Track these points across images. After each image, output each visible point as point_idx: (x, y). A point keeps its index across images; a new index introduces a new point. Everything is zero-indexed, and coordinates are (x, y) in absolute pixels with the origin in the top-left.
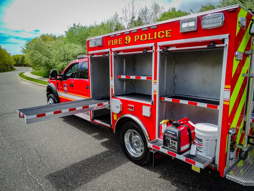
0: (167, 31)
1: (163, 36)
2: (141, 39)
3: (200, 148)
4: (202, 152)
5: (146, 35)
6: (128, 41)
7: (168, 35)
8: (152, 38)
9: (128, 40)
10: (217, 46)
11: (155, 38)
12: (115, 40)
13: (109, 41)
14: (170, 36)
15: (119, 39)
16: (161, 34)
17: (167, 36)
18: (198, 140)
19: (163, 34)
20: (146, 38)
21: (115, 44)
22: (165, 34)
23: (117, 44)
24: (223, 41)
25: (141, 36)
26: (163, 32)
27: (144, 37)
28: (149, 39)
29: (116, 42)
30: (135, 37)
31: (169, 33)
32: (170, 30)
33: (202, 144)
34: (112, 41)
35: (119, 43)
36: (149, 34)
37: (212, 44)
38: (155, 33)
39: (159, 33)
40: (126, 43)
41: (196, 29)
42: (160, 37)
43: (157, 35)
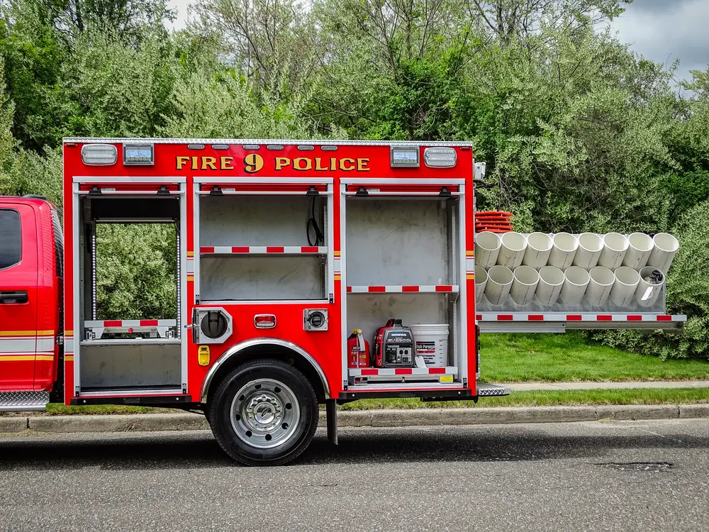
0: (360, 160)
1: (352, 167)
2: (297, 166)
3: (430, 357)
4: (434, 363)
5: (309, 161)
6: (254, 167)
7: (363, 166)
8: (326, 169)
9: (254, 162)
10: (452, 193)
11: (334, 167)
12: (204, 159)
13: (179, 159)
14: (368, 169)
15: (223, 159)
16: (348, 164)
17: (360, 168)
18: (425, 345)
19: (353, 164)
20: (309, 167)
21: (204, 167)
22: (356, 164)
23: (213, 167)
24: (457, 188)
25: (297, 161)
26: (352, 161)
27: (303, 163)
28: (318, 167)
29: (209, 162)
30: (278, 159)
31: (365, 164)
32: (368, 160)
33: (434, 349)
34: (195, 159)
35: (223, 167)
36: (318, 160)
37: (445, 190)
38: (334, 160)
39: (342, 161)
40: (249, 169)
41: (418, 165)
42: (345, 169)
43: (338, 164)
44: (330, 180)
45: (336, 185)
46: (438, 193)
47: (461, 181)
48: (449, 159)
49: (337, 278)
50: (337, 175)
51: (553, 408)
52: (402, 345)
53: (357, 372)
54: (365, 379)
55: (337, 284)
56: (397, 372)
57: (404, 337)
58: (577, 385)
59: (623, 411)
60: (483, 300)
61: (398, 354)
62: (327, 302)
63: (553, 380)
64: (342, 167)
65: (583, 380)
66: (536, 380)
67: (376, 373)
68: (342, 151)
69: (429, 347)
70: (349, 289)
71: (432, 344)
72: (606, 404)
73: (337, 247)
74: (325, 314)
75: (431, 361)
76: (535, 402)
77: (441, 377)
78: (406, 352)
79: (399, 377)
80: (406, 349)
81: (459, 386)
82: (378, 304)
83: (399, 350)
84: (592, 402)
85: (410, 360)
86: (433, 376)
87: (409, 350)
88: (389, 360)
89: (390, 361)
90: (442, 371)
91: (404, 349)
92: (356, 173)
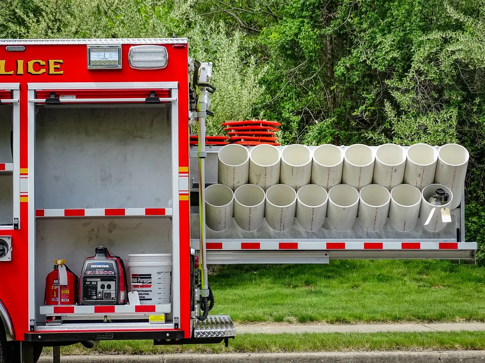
0: (51, 62)
1: (43, 71)
3: (146, 293)
4: (151, 299)
7: (56, 69)
8: (12, 72)
10: (161, 99)
11: (20, 71)
14: (62, 72)
16: (37, 66)
17: (52, 71)
18: (141, 278)
19: (43, 66)
22: (47, 67)
24: (168, 93)
26: (43, 63)
28: (3, 72)
31: (58, 66)
32: (61, 61)
33: (151, 283)
36: (3, 62)
37: (152, 96)
38: (20, 63)
39: (31, 64)
41: (120, 67)
42: (34, 72)
43: (26, 66)
44: (15, 86)
45: (24, 91)
46: (144, 99)
47: (173, 85)
48: (159, 60)
49: (24, 200)
50: (24, 80)
51: (386, 353)
52: (104, 278)
53: (48, 310)
54: (58, 318)
55: (24, 206)
56: (97, 310)
57: (105, 269)
58: (459, 326)
59: (474, 358)
60: (232, 226)
61: (99, 289)
62: (11, 228)
63: (430, 321)
64: (31, 70)
65: (468, 320)
66: (410, 320)
67: (71, 310)
68: (31, 51)
69: (145, 280)
70: (39, 213)
71: (148, 276)
72: (456, 349)
73: (24, 164)
74: (9, 242)
75: (147, 297)
76: (367, 345)
77: (151, 316)
78: (109, 287)
79: (100, 316)
80: (108, 283)
81: (170, 326)
82: (96, 230)
83: (100, 284)
84: (438, 345)
85: (113, 296)
86: (141, 315)
87: (113, 284)
88: (88, 296)
89: (90, 297)
90: (152, 309)
91: (106, 283)
92: (47, 78)
